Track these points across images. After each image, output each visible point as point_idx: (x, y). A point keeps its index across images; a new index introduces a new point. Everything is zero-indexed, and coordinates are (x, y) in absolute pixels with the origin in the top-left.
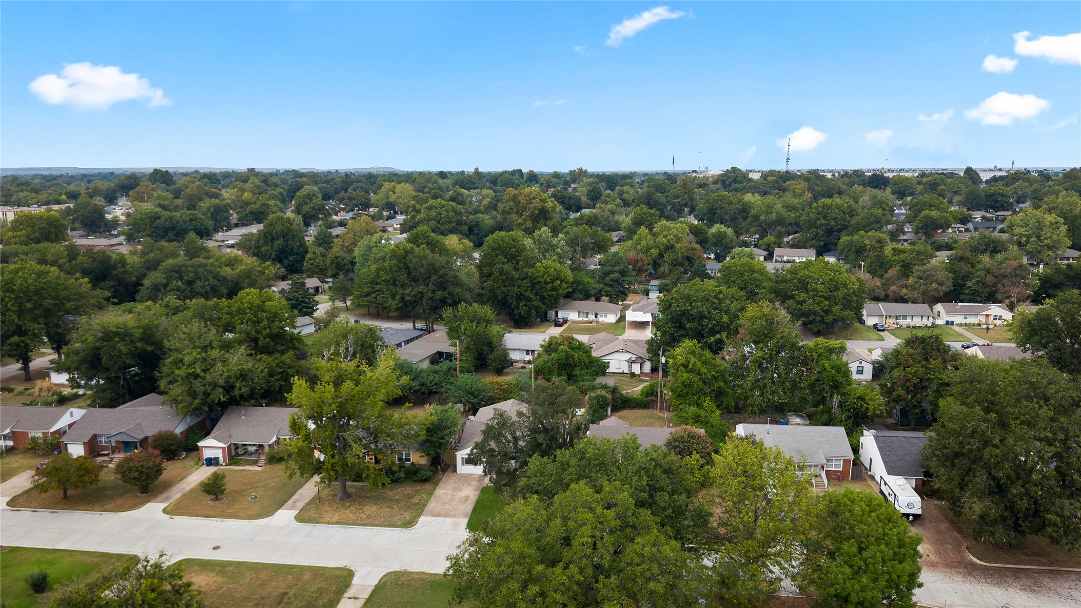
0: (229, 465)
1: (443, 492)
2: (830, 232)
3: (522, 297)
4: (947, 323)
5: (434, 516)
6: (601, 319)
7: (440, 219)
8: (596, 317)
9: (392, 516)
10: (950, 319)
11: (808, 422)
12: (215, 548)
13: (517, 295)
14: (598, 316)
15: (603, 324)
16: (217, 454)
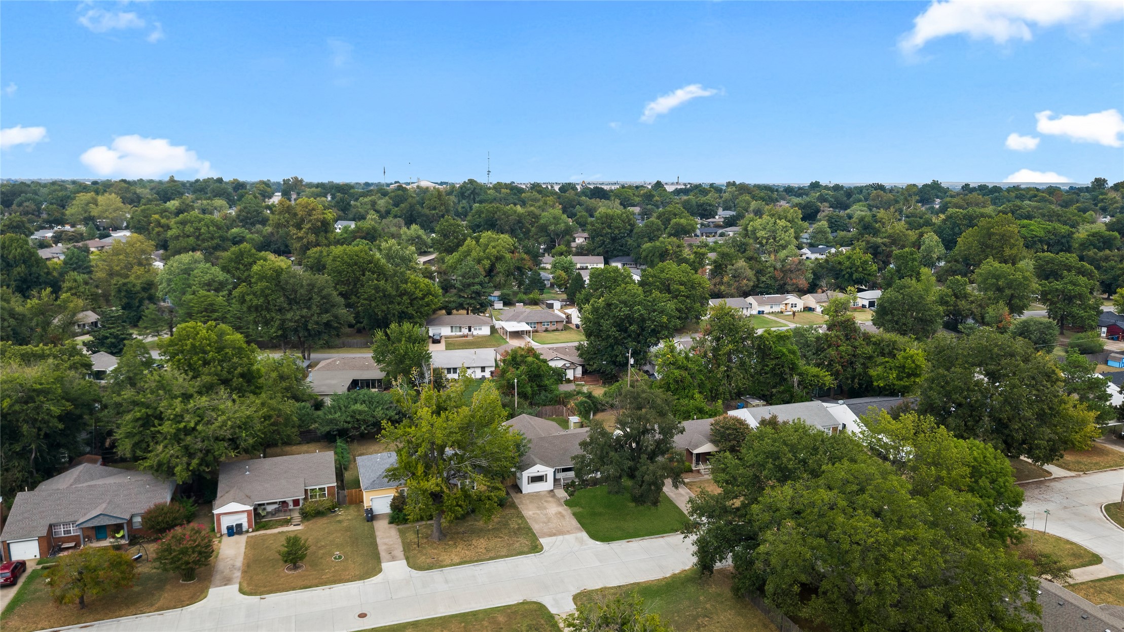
0: (257, 530)
1: (531, 513)
2: (614, 239)
3: (403, 315)
4: (759, 312)
5: (550, 536)
6: (475, 332)
7: (200, 235)
8: (470, 330)
9: (509, 545)
10: (761, 309)
11: (765, 403)
12: (363, 616)
13: (399, 312)
14: (472, 329)
15: (479, 337)
16: (240, 519)
